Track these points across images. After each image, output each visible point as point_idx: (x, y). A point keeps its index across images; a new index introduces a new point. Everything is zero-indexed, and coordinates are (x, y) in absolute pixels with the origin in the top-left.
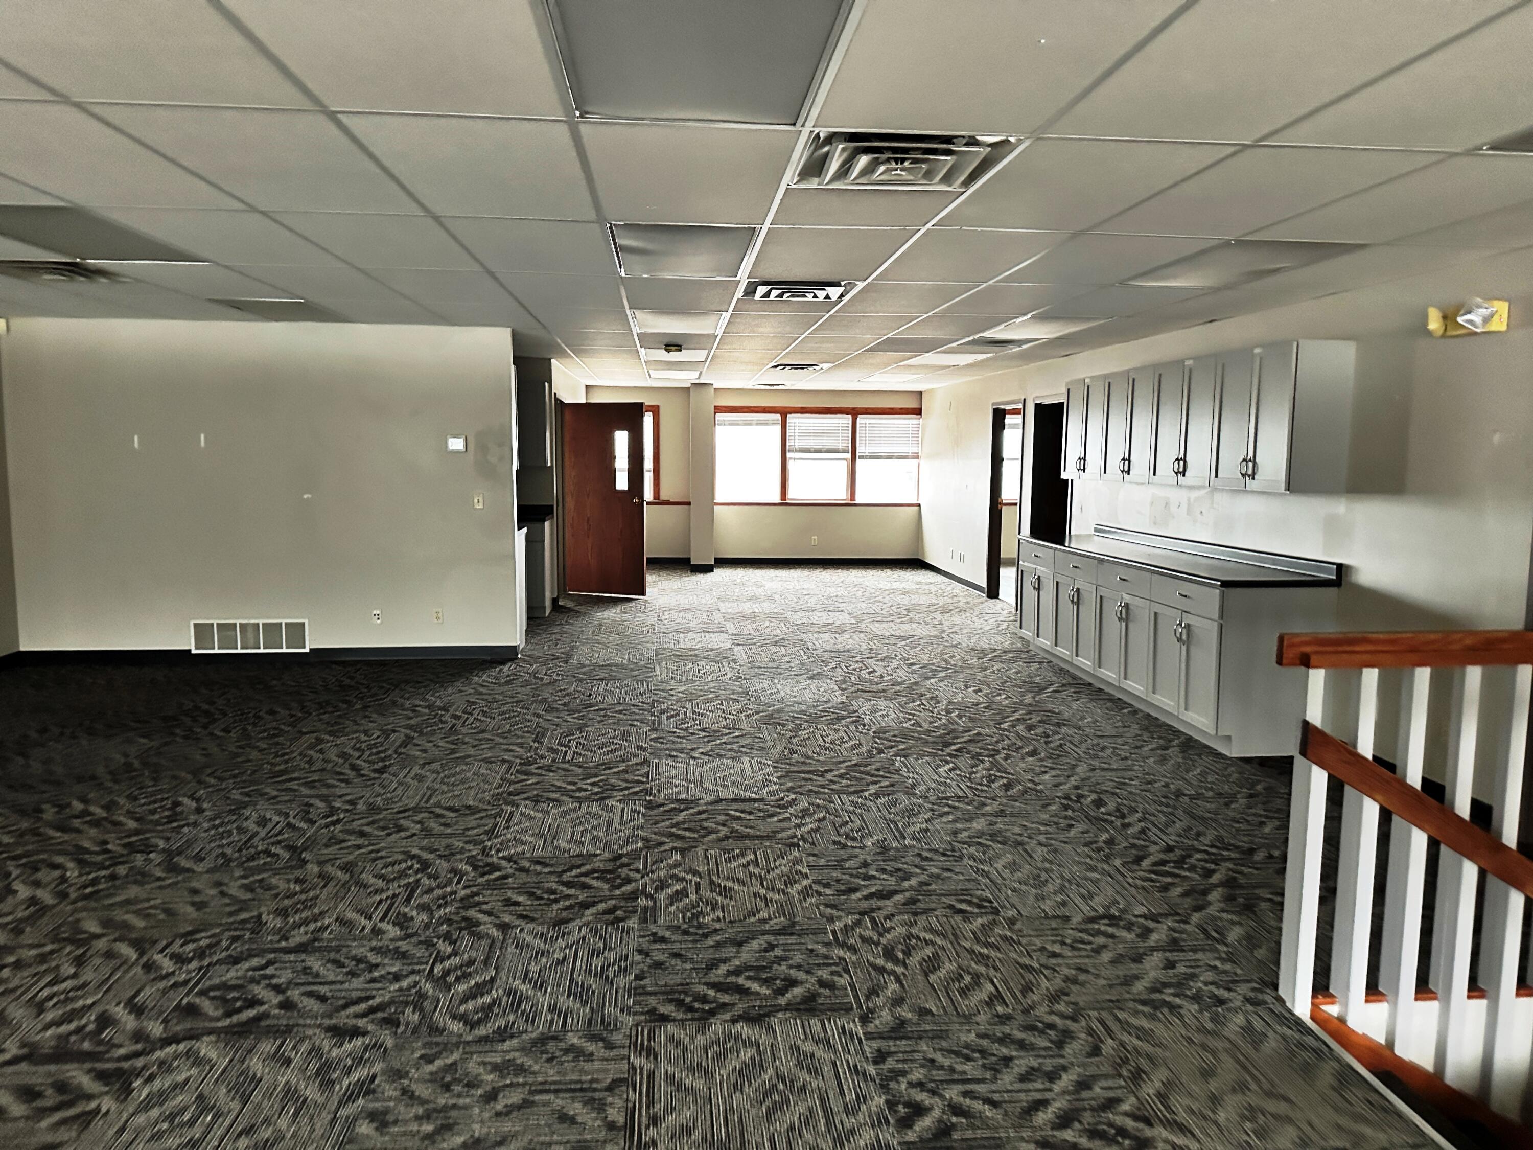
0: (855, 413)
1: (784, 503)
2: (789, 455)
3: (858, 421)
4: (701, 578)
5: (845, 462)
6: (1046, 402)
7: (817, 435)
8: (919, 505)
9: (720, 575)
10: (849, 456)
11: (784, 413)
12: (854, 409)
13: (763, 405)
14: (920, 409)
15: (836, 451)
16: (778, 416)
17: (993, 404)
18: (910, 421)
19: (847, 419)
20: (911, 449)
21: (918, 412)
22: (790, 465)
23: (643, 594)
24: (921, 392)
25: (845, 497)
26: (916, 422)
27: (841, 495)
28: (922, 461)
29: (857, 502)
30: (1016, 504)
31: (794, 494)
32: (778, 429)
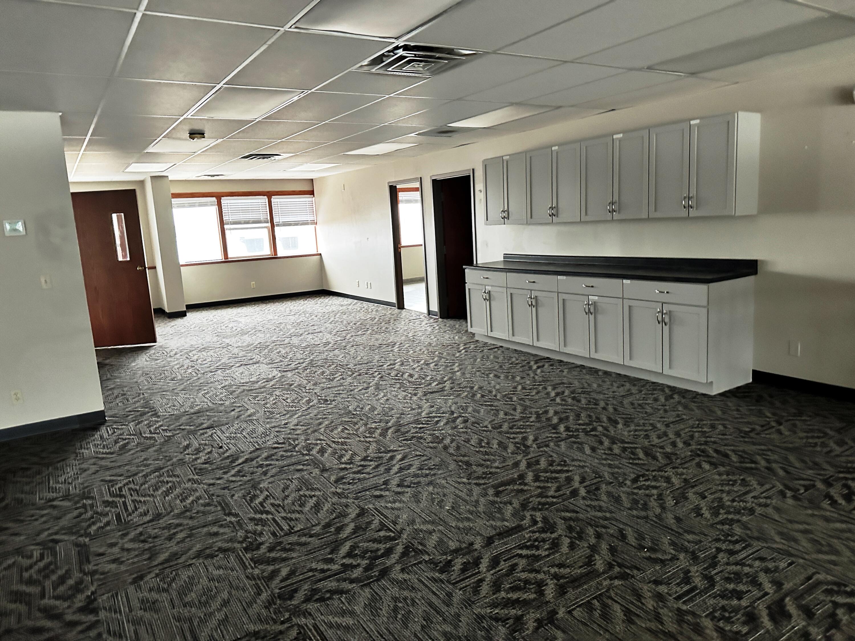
0: (269, 195)
1: (227, 261)
2: (226, 226)
3: (273, 200)
4: (179, 322)
5: (266, 230)
6: (439, 178)
7: (245, 211)
8: (320, 254)
9: (192, 317)
10: (269, 225)
11: (219, 196)
12: (268, 192)
13: (201, 191)
14: (313, 191)
15: (259, 222)
16: (214, 199)
17: (388, 183)
18: (306, 199)
19: (264, 200)
20: (309, 218)
21: (311, 193)
22: (227, 232)
23: (155, 341)
24: (312, 180)
25: (269, 253)
26: (310, 199)
27: (266, 251)
28: (318, 227)
29: (279, 256)
30: (421, 245)
31: (232, 254)
32: (214, 209)
